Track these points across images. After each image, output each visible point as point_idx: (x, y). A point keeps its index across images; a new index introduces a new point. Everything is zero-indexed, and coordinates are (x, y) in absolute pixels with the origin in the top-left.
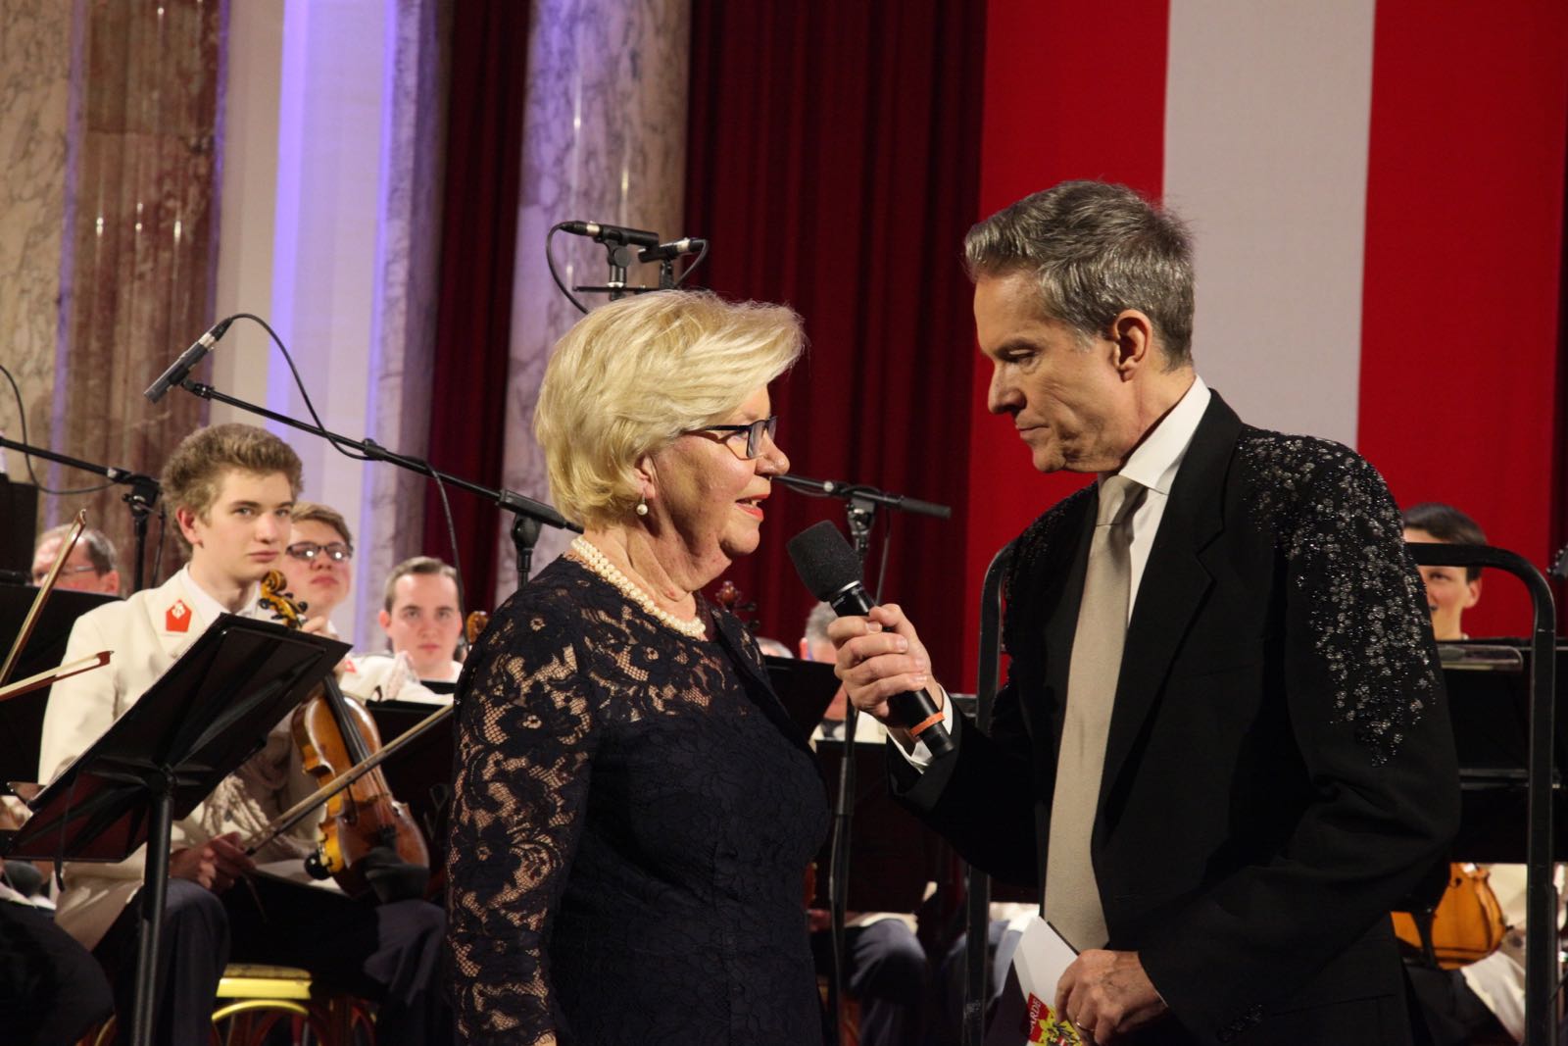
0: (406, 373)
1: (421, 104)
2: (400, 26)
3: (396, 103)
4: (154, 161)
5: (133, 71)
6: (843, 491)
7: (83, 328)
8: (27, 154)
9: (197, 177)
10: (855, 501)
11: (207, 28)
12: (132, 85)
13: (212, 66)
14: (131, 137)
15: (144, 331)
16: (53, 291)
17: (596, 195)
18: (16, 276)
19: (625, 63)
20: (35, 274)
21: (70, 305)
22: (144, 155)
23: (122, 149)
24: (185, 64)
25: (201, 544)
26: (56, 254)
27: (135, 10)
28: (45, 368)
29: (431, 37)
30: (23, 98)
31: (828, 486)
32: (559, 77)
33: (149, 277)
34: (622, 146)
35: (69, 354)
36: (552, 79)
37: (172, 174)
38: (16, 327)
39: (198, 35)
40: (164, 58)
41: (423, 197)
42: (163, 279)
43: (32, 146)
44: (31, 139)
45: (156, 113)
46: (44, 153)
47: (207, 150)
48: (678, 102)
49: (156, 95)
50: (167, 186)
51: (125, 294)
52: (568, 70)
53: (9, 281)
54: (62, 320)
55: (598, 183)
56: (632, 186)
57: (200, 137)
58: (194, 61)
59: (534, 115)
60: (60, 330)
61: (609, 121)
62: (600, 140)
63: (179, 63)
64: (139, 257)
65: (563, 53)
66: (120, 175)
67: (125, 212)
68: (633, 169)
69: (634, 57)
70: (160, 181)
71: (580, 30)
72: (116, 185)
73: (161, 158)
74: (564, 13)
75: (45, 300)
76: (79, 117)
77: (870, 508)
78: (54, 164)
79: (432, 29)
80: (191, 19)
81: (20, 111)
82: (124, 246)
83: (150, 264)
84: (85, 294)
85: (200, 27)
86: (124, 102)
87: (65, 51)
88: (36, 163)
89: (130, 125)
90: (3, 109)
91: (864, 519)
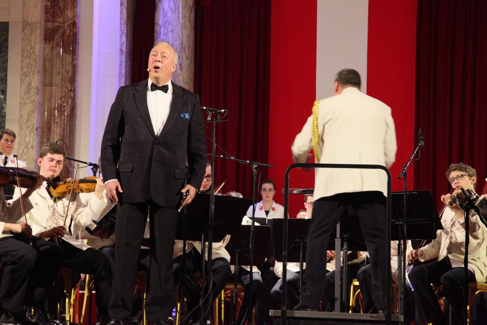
1: (126, 77)
2: (121, 58)
3: (120, 77)
4: (60, 93)
5: (54, 71)
6: (251, 162)
7: (42, 136)
8: (28, 92)
9: (71, 97)
10: (254, 165)
11: (73, 60)
12: (54, 74)
13: (74, 69)
14: (54, 87)
16: (35, 127)
18: (26, 123)
20: (31, 123)
21: (39, 130)
22: (57, 92)
23: (51, 91)
24: (68, 69)
26: (36, 117)
27: (55, 56)
28: (34, 146)
29: (128, 61)
30: (27, 78)
31: (248, 162)
33: (59, 123)
35: (39, 143)
37: (64, 97)
38: (26, 136)
39: (71, 62)
40: (62, 67)
42: (62, 123)
43: (30, 90)
44: (29, 88)
45: (60, 81)
46: (33, 92)
47: (73, 90)
48: (192, 76)
49: (60, 77)
50: (63, 100)
51: (53, 126)
53: (24, 125)
54: (38, 134)
57: (71, 87)
58: (70, 68)
60: (37, 137)
63: (66, 68)
64: (56, 118)
66: (51, 97)
67: (52, 107)
69: (181, 65)
70: (61, 99)
72: (50, 99)
73: (62, 92)
75: (34, 129)
76: (41, 82)
77: (257, 166)
78: (35, 94)
79: (128, 58)
80: (69, 58)
81: (26, 81)
82: (52, 115)
83: (59, 119)
84: (43, 127)
85: (71, 59)
86: (52, 79)
87: (37, 66)
88: (31, 95)
89: (54, 84)
90: (22, 81)
91: (256, 168)
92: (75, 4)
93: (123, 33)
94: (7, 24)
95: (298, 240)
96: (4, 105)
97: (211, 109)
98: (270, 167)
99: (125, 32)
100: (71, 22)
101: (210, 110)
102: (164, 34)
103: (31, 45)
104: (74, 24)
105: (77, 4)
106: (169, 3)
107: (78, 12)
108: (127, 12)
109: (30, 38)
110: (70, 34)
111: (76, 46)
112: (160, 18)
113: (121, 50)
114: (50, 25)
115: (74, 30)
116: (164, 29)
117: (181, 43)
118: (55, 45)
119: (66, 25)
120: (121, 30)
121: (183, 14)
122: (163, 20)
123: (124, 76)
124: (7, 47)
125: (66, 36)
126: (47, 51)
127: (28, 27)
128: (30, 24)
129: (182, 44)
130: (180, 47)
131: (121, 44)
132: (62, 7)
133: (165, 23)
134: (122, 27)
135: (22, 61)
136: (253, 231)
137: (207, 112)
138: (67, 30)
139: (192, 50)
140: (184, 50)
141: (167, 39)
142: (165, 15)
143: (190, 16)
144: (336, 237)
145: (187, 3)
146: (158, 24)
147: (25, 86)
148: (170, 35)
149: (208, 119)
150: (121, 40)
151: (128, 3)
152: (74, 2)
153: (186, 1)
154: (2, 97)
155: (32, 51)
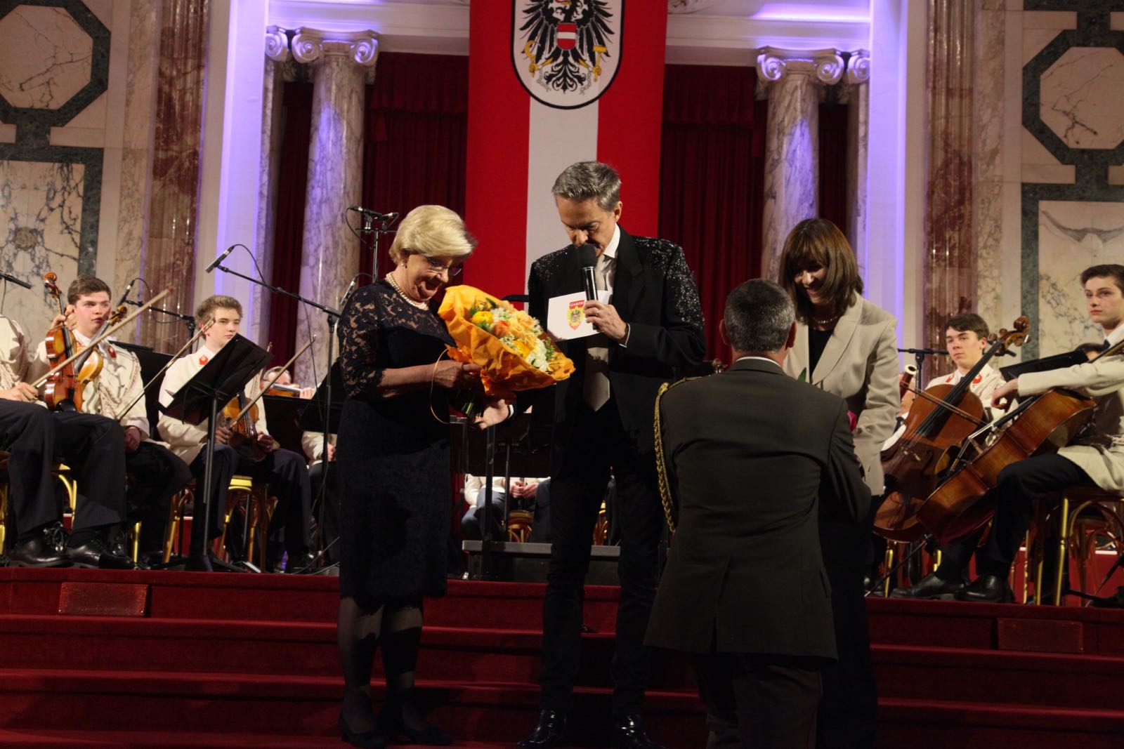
0: (261, 324)
2: (260, 203)
3: (258, 230)
4: (173, 248)
5: (166, 219)
8: (128, 244)
9: (188, 253)
11: (192, 202)
12: (165, 223)
13: (194, 216)
14: (165, 240)
17: (329, 262)
19: (339, 218)
22: (169, 247)
23: (161, 242)
24: (185, 215)
25: (209, 335)
27: (167, 196)
29: (270, 208)
30: (127, 225)
32: (316, 222)
34: (338, 245)
36: (313, 222)
37: (179, 252)
39: (189, 204)
40: (177, 213)
41: (267, 264)
42: (175, 289)
43: (130, 242)
44: (130, 239)
45: (174, 231)
46: (134, 244)
47: (192, 243)
50: (177, 256)
52: (319, 220)
55: (330, 258)
56: (342, 259)
57: (189, 239)
59: (307, 235)
61: (333, 236)
62: (330, 243)
63: (182, 214)
64: (167, 281)
65: (317, 214)
66: (161, 252)
67: (162, 265)
68: (342, 253)
69: (343, 216)
70: (175, 254)
71: (323, 206)
72: (159, 256)
73: (175, 246)
74: (318, 200)
76: (146, 232)
78: (138, 248)
79: (270, 205)
80: (186, 199)
81: (126, 229)
82: (161, 277)
83: (171, 283)
85: (190, 202)
86: (162, 227)
87: (142, 209)
88: (131, 248)
89: (164, 235)
90: (120, 229)
92: (198, 127)
93: (264, 171)
94: (101, 151)
95: (503, 444)
96: (94, 261)
99: (267, 169)
100: (191, 151)
102: (320, 174)
103: (133, 180)
104: (195, 154)
105: (200, 127)
106: (328, 132)
107: (202, 137)
108: (271, 143)
109: (132, 171)
110: (189, 169)
111: (197, 184)
112: (316, 153)
113: (261, 193)
114: (161, 155)
115: (194, 163)
116: (321, 166)
117: (344, 185)
118: (167, 182)
119: (184, 154)
120: (261, 167)
121: (347, 147)
122: (320, 155)
123: (264, 227)
124: (100, 182)
125: (184, 170)
126: (157, 190)
127: (130, 156)
128: (133, 152)
129: (345, 188)
131: (262, 186)
132: (179, 130)
133: (323, 158)
134: (263, 162)
135: (121, 202)
138: (185, 161)
140: (348, 196)
141: (324, 180)
142: (323, 148)
143: (357, 151)
145: (352, 133)
146: (313, 161)
147: (123, 235)
148: (329, 175)
150: (261, 180)
151: (272, 131)
152: (196, 124)
153: (351, 130)
154: (91, 249)
155: (134, 188)
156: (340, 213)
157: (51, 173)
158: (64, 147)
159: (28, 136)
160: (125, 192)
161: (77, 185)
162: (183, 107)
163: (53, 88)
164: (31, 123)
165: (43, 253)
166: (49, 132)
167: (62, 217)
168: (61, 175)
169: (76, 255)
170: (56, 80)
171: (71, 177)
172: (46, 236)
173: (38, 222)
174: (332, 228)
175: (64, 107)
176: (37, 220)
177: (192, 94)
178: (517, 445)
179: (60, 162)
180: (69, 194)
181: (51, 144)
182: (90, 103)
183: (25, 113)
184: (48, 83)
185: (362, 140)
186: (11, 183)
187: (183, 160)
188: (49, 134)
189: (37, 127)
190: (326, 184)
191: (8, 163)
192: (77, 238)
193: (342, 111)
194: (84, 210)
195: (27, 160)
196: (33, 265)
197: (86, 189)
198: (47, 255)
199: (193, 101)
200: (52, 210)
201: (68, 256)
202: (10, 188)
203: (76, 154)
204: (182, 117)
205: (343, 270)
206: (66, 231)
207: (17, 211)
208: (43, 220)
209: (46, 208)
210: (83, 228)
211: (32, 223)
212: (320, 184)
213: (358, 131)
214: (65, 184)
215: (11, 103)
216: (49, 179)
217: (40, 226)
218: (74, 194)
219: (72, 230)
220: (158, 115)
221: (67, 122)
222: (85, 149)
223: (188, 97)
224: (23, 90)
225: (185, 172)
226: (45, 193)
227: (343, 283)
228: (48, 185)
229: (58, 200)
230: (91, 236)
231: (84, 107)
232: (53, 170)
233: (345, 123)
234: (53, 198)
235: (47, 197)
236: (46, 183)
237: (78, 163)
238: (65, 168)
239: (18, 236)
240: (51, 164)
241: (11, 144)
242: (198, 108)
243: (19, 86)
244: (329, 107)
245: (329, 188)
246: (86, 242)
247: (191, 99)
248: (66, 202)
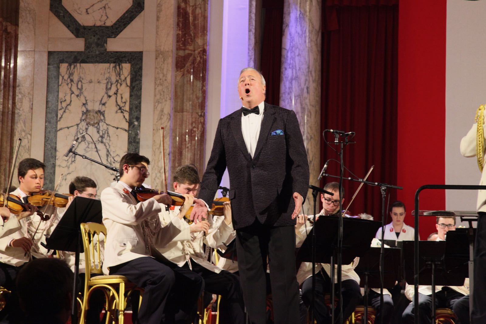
4: (191, 119)
5: (185, 97)
6: (379, 184)
7: (174, 161)
8: (161, 119)
9: (201, 122)
10: (382, 187)
11: (203, 86)
12: (185, 101)
13: (204, 95)
14: (185, 113)
15: (189, 161)
16: (168, 152)
18: (159, 148)
19: (305, 90)
21: (171, 155)
22: (188, 117)
23: (183, 116)
24: (198, 95)
26: (168, 143)
27: (185, 83)
28: (166, 171)
30: (160, 105)
31: (376, 184)
32: (289, 94)
34: (305, 111)
35: (171, 167)
36: (287, 95)
37: (195, 122)
38: (159, 161)
39: (201, 88)
40: (193, 94)
42: (193, 148)
43: (162, 117)
44: (162, 115)
45: (191, 107)
46: (165, 118)
47: (203, 116)
48: (319, 99)
49: (191, 103)
50: (194, 125)
51: (184, 151)
52: (291, 92)
53: (157, 150)
54: (170, 159)
56: (307, 121)
57: (202, 113)
58: (200, 94)
60: (169, 161)
61: (301, 105)
62: (299, 109)
63: (196, 95)
64: (187, 143)
65: (289, 88)
66: (182, 123)
67: (184, 132)
68: (308, 116)
69: (307, 88)
70: (192, 124)
71: (294, 82)
72: (181, 125)
73: (192, 118)
74: (289, 78)
76: (173, 109)
77: (385, 188)
78: (168, 120)
80: (199, 84)
81: (159, 108)
82: (183, 140)
83: (190, 144)
84: (174, 153)
85: (201, 85)
86: (183, 105)
87: (169, 93)
88: (163, 121)
89: (185, 110)
90: (155, 108)
91: (384, 190)
92: (205, 32)
93: (251, 59)
94: (141, 53)
95: (430, 263)
96: (138, 131)
97: (338, 131)
98: (398, 189)
99: (253, 57)
100: (201, 49)
101: (337, 133)
102: (291, 58)
103: (163, 73)
104: (204, 51)
105: (207, 32)
106: (296, 28)
107: (208, 40)
108: (255, 38)
109: (162, 67)
110: (200, 62)
111: (206, 72)
112: (287, 43)
114: (181, 53)
115: (203, 57)
116: (291, 53)
117: (308, 66)
118: (186, 72)
119: (197, 52)
120: (249, 56)
121: (309, 38)
122: (290, 45)
124: (141, 76)
125: (197, 63)
126: (178, 78)
127: (161, 56)
128: (162, 53)
129: (309, 68)
130: (307, 71)
132: (192, 35)
133: (292, 47)
134: (250, 52)
135: (155, 89)
136: (383, 253)
137: (334, 134)
138: (197, 57)
139: (319, 73)
140: (311, 74)
141: (294, 63)
142: (292, 40)
143: (317, 40)
144: (469, 260)
145: (313, 27)
146: (285, 49)
147: (157, 112)
148: (297, 59)
149: (336, 142)
151: (256, 29)
152: (204, 30)
153: (312, 24)
154: (136, 123)
155: (164, 78)
156: (305, 87)
157: (108, 71)
158: (117, 52)
159: (93, 46)
160: (158, 82)
161: (126, 78)
162: (195, 18)
163: (108, 10)
164: (94, 36)
165: (105, 127)
166: (106, 42)
167: (116, 101)
168: (115, 72)
169: (127, 128)
170: (109, 5)
171: (121, 73)
172: (106, 115)
173: (101, 105)
174: (300, 98)
175: (115, 24)
176: (100, 104)
177: (201, 8)
178: (440, 263)
179: (114, 63)
180: (121, 85)
181: (108, 50)
182: (133, 20)
183: (90, 29)
184: (105, 7)
185: (321, 31)
186: (83, 79)
187: (196, 57)
188: (106, 44)
189: (99, 39)
190: (295, 66)
191: (80, 66)
192: (127, 115)
193: (305, 12)
194: (131, 96)
195: (92, 62)
196: (98, 135)
197: (132, 81)
198: (108, 128)
199: (201, 13)
200: (110, 96)
201: (121, 128)
202: (81, 82)
203: (125, 57)
204: (194, 25)
205: (309, 128)
206: (120, 111)
207: (87, 99)
208: (104, 104)
209: (106, 95)
210: (131, 109)
211: (97, 107)
212: (291, 66)
213: (317, 24)
214: (118, 79)
215: (80, 22)
216: (107, 75)
217: (103, 108)
218: (124, 85)
219: (123, 110)
220: (178, 25)
221: (118, 34)
222: (131, 53)
223: (198, 11)
224: (88, 14)
225: (198, 64)
226: (105, 86)
227: (309, 138)
228: (106, 80)
229: (114, 89)
230: (136, 114)
231: (129, 23)
232: (110, 69)
233: (308, 21)
234: (110, 88)
235: (106, 88)
236: (105, 78)
237: (126, 63)
238: (118, 67)
239: (88, 116)
240: (109, 64)
241: (81, 52)
242: (205, 18)
243: (85, 11)
244: (296, 9)
245: (298, 68)
246: (133, 118)
247: (200, 12)
248: (119, 91)
